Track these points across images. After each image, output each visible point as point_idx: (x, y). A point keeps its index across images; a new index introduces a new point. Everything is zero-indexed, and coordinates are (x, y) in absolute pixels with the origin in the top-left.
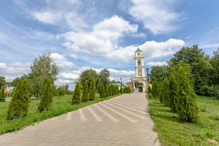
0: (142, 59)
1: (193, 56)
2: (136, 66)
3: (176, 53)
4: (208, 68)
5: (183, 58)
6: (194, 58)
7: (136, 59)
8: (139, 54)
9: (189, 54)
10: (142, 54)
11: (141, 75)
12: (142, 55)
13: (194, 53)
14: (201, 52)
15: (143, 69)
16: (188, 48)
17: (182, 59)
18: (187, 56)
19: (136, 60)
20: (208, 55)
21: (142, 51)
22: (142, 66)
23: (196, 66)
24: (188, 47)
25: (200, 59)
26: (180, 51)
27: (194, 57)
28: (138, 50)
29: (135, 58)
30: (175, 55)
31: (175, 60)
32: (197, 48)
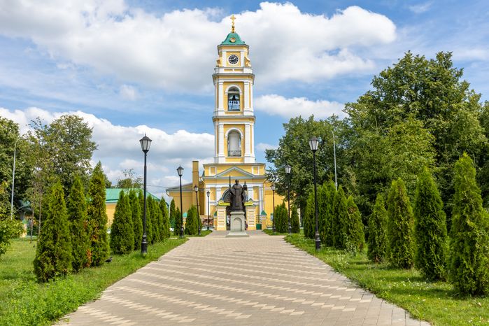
0: (246, 80)
1: (435, 91)
2: (221, 114)
3: (382, 74)
4: (475, 142)
5: (403, 98)
6: (437, 102)
7: (221, 80)
8: (233, 60)
9: (423, 85)
10: (246, 60)
11: (238, 154)
12: (246, 66)
13: (439, 82)
14: (461, 80)
15: (247, 129)
16: (421, 60)
17: (399, 101)
18: (416, 90)
19: (221, 87)
20: (477, 93)
21: (247, 47)
22: (246, 114)
23: (443, 131)
24: (423, 57)
25: (454, 106)
26: (397, 69)
27: (437, 98)
28: (233, 42)
29: (216, 77)
30: (376, 83)
31: (375, 101)
32: (448, 65)
